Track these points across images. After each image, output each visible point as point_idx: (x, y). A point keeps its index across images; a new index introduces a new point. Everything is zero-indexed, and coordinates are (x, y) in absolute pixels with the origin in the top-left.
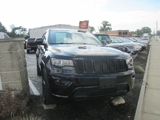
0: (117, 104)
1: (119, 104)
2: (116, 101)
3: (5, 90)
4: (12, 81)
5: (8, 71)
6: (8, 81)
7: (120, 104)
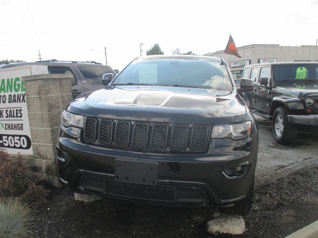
0: (217, 232)
1: (221, 232)
2: (217, 225)
3: (35, 156)
4: (42, 143)
5: (38, 127)
6: (38, 142)
7: (223, 233)
